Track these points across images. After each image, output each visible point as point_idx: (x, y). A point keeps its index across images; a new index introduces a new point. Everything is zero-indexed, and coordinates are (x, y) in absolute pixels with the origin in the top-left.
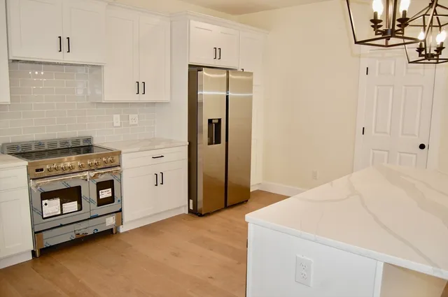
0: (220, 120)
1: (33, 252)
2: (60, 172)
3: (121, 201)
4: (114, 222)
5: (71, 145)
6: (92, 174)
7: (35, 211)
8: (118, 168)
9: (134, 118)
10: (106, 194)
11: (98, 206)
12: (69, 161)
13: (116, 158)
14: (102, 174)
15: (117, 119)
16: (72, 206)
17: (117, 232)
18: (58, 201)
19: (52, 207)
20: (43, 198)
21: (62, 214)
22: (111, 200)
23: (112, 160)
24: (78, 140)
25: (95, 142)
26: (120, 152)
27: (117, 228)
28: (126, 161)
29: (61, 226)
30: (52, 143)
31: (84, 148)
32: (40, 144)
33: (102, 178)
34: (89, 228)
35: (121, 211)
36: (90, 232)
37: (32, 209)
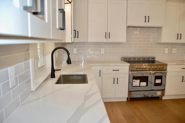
1: (128, 99)
2: (141, 70)
3: (165, 85)
4: (160, 94)
5: (146, 60)
6: (154, 72)
7: (130, 83)
8: (165, 71)
9: (174, 50)
10: (158, 81)
11: (154, 86)
12: (145, 66)
13: (165, 66)
14: (158, 73)
15: (166, 51)
16: (144, 84)
17: (161, 99)
18: (139, 81)
19: (136, 83)
20: (133, 79)
21: (140, 86)
22: (160, 84)
23: (163, 67)
24: (149, 58)
25: (156, 59)
26: (167, 64)
27: (161, 97)
28: (169, 68)
29: (139, 91)
30: (139, 58)
31: (151, 61)
32: (134, 58)
33: (157, 75)
34: (149, 94)
35: (164, 90)
36: (150, 96)
37: (129, 82)
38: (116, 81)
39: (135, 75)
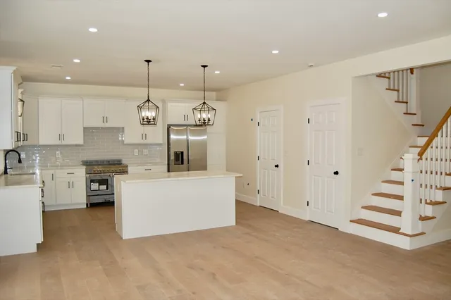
0: (182, 153)
1: (87, 205)
5: (110, 163)
7: (88, 187)
9: (146, 152)
13: (126, 168)
15: (136, 152)
16: (104, 187)
18: (97, 184)
19: (95, 186)
20: (91, 182)
21: (99, 190)
23: (123, 169)
24: (115, 161)
25: (122, 162)
26: (128, 165)
29: (99, 195)
34: (111, 198)
38: (71, 185)
39: (92, 178)
